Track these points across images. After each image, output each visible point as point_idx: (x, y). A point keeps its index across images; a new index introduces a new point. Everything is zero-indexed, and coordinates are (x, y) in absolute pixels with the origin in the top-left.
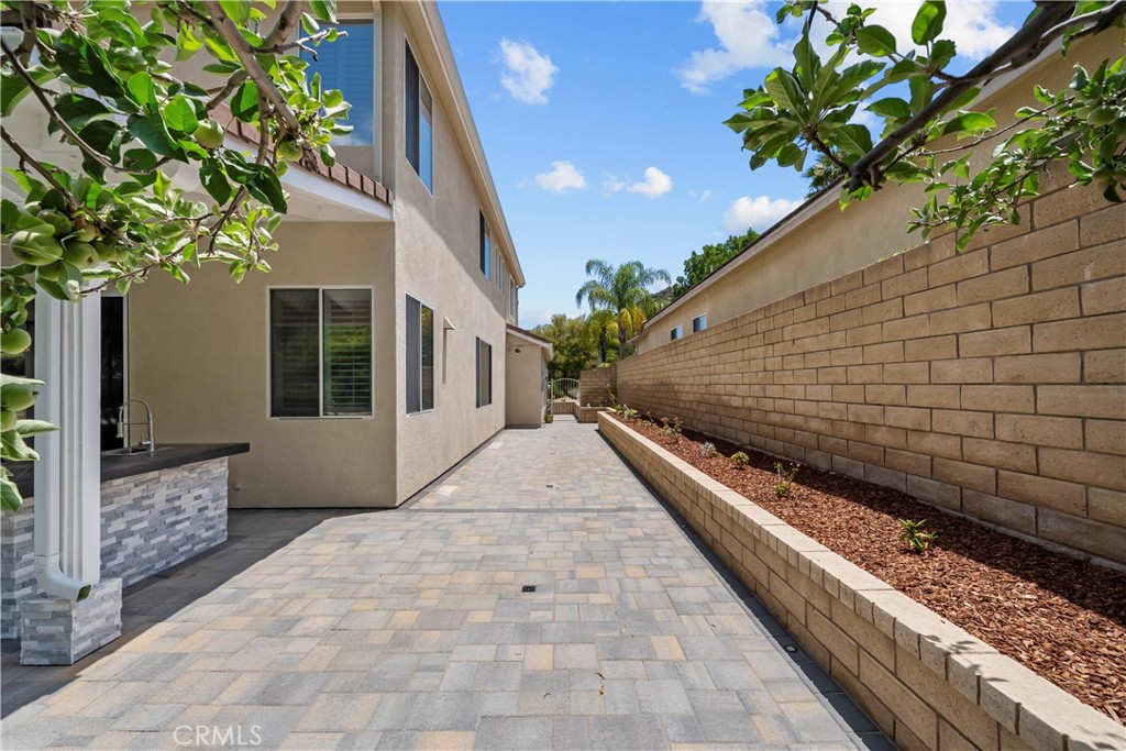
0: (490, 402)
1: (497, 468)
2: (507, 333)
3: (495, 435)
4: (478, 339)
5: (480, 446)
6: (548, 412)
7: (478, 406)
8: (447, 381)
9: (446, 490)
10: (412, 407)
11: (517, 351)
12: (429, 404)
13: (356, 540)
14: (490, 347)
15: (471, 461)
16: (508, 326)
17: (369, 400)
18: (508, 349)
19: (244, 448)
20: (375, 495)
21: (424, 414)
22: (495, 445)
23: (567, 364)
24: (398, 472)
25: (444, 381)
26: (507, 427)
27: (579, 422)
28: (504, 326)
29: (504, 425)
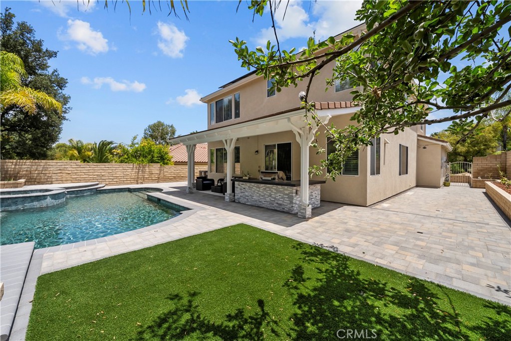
0: (407, 173)
1: (409, 201)
2: (418, 139)
3: (409, 189)
4: (400, 145)
5: (401, 193)
6: (446, 180)
7: (400, 174)
8: (386, 164)
9: (385, 205)
10: (372, 173)
11: (424, 148)
12: (378, 173)
13: (356, 212)
14: (407, 147)
15: (396, 197)
16: (419, 136)
17: (357, 170)
18: (418, 147)
19: (324, 182)
20: (359, 202)
21: (376, 176)
22: (409, 193)
23: (468, 152)
24: (368, 195)
25: (384, 164)
26: (417, 186)
27: (471, 187)
28: (416, 136)
29: (415, 185)
